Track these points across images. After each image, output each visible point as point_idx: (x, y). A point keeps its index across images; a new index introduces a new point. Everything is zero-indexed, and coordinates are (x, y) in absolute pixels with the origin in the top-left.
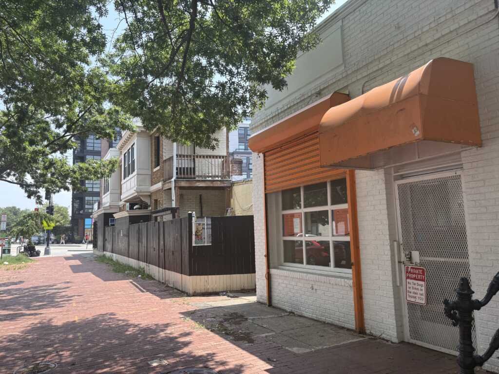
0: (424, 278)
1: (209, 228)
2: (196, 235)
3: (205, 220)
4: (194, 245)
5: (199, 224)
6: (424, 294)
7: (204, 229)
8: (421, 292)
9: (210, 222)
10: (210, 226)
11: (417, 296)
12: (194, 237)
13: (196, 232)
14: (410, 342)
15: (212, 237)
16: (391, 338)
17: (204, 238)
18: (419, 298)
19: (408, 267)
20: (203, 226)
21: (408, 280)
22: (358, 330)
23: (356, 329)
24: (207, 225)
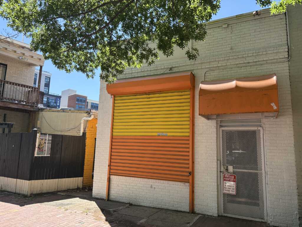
0: (235, 180)
1: (50, 143)
2: (38, 148)
3: (47, 136)
4: (36, 155)
5: (42, 139)
6: (235, 189)
7: (46, 143)
8: (233, 188)
9: (51, 138)
10: (51, 142)
11: (230, 190)
12: (36, 149)
13: (39, 145)
14: (223, 215)
15: (51, 150)
16: (213, 214)
17: (45, 150)
18: (231, 191)
19: (225, 175)
20: (45, 141)
21: (224, 182)
22: (191, 212)
23: (190, 211)
24: (48, 140)
